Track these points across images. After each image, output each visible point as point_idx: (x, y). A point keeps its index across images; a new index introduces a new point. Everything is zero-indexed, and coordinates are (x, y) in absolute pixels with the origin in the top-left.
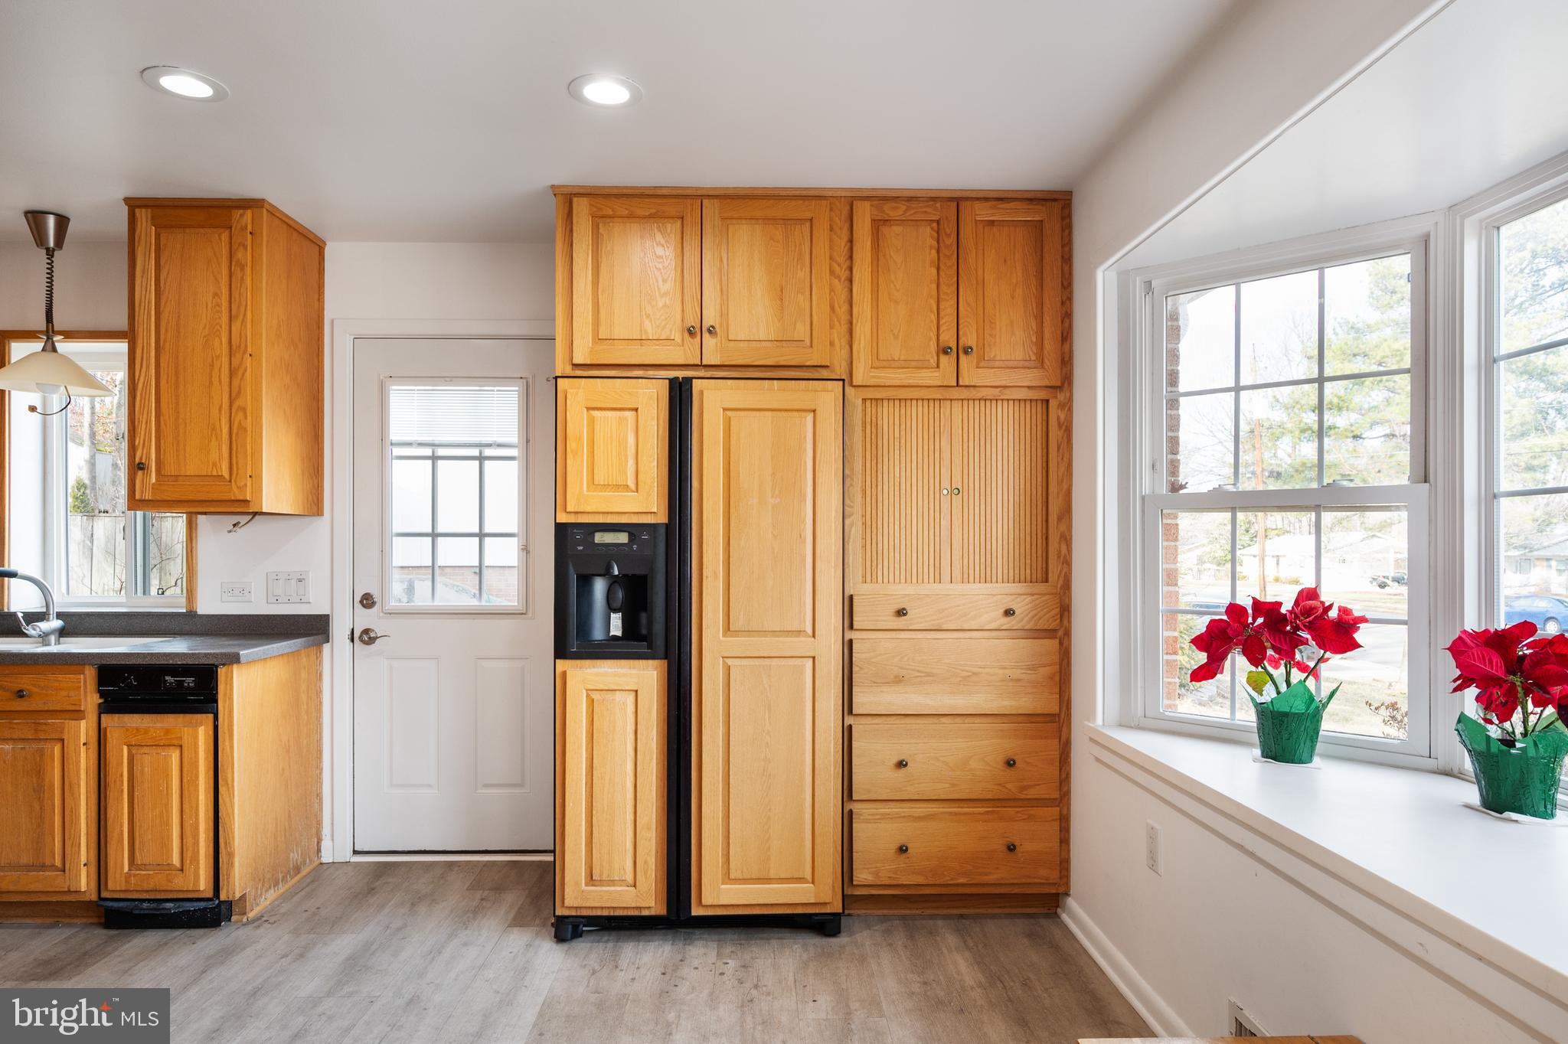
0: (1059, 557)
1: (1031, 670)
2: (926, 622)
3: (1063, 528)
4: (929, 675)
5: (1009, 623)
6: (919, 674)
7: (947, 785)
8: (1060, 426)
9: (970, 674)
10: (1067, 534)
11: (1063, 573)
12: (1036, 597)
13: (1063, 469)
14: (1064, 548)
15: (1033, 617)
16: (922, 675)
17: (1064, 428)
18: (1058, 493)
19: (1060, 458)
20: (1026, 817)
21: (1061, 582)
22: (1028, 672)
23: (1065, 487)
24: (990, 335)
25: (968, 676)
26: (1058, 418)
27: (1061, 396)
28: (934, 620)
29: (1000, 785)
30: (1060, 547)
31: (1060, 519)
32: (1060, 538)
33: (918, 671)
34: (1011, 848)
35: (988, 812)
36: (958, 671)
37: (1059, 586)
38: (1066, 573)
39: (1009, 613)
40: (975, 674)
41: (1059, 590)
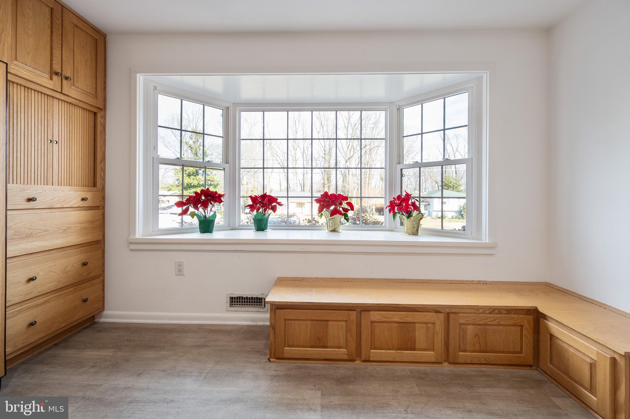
0: (101, 177)
1: (92, 223)
2: (45, 204)
3: (102, 166)
4: (46, 231)
5: (83, 204)
6: (41, 231)
7: (56, 283)
8: (101, 125)
9: (67, 228)
10: (103, 168)
11: (102, 184)
12: (94, 192)
13: (102, 142)
14: (102, 174)
15: (93, 201)
16: (43, 231)
17: (103, 126)
18: (100, 152)
19: (101, 137)
20: (90, 285)
21: (101, 187)
22: (92, 224)
23: (103, 149)
24: (77, 76)
25: (66, 229)
26: (101, 121)
27: (102, 113)
28: (49, 204)
29: (80, 275)
30: (101, 173)
31: (101, 162)
32: (101, 169)
33: (41, 230)
34: (85, 301)
35: (75, 289)
36: (61, 227)
37: (101, 188)
38: (103, 184)
39: (83, 199)
40: (69, 227)
41: (100, 190)
